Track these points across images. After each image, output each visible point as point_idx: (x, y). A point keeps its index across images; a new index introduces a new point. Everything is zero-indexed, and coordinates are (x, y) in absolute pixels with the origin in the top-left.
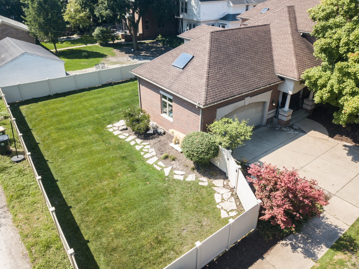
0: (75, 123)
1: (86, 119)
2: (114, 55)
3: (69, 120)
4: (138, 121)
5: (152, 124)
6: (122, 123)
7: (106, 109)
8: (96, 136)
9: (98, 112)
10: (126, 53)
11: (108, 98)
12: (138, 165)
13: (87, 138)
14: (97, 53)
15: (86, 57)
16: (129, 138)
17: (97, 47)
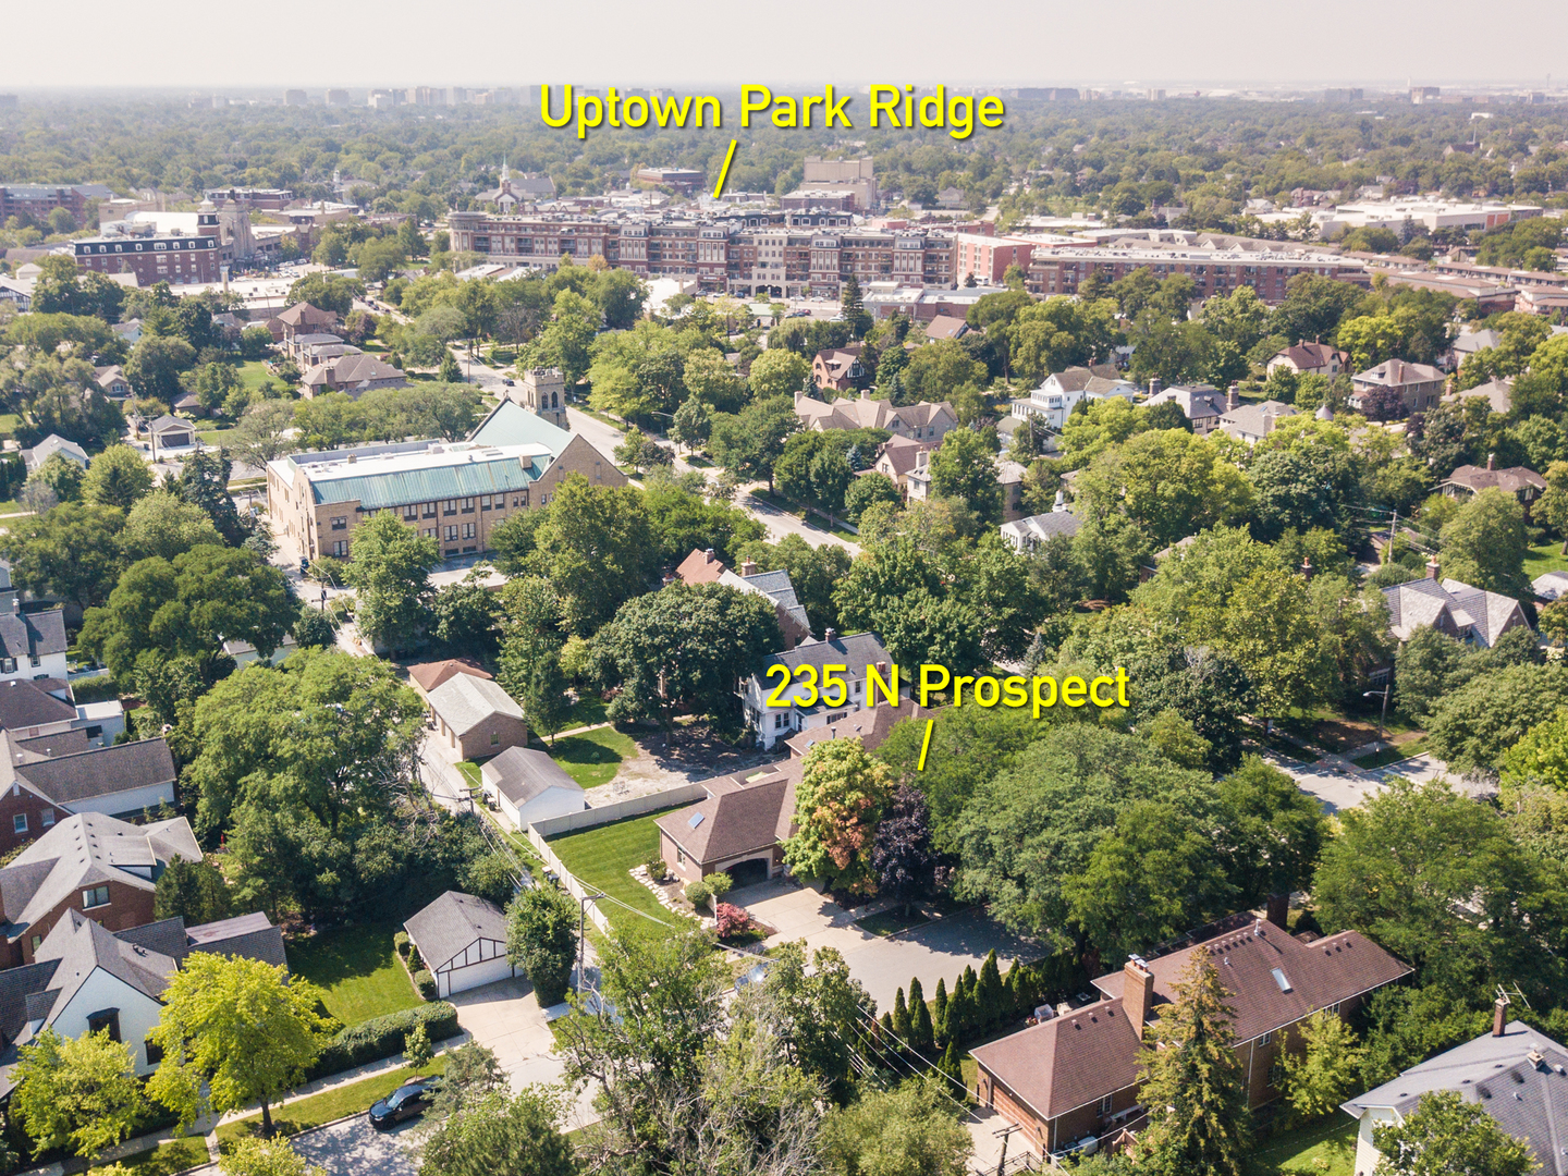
0: (601, 865)
1: (609, 862)
2: (635, 756)
3: (595, 862)
4: (657, 867)
5: (669, 871)
6: (643, 868)
7: (627, 852)
8: (620, 879)
9: (620, 854)
10: (652, 753)
11: (629, 839)
12: (653, 904)
13: (612, 881)
14: (611, 751)
15: (597, 761)
16: (649, 883)
17: (610, 732)
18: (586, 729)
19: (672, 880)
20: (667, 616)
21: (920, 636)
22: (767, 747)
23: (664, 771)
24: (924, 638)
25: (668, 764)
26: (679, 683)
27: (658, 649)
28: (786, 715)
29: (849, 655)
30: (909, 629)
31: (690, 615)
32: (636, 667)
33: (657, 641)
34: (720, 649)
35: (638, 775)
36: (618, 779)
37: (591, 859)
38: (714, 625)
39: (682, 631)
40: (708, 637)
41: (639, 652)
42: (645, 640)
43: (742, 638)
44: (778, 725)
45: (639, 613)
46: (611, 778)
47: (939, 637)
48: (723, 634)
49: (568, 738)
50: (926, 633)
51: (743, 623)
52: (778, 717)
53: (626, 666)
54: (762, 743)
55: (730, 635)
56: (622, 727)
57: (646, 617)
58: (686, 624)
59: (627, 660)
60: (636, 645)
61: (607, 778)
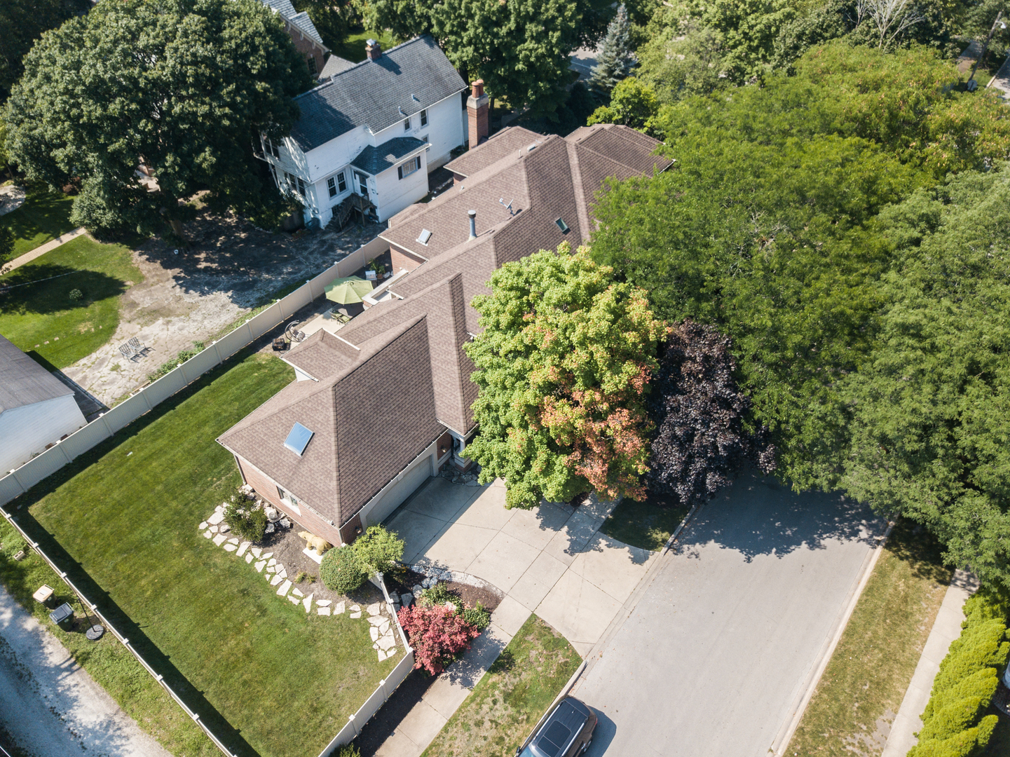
0: (145, 530)
1: (159, 518)
2: (139, 279)
3: (132, 525)
4: (245, 506)
5: (269, 511)
6: (220, 516)
7: (184, 484)
8: (189, 555)
9: (172, 494)
13: (178, 563)
14: (99, 277)
15: (82, 302)
16: (241, 547)
17: (89, 246)
18: (54, 244)
19: (281, 530)
20: (116, 57)
21: (504, 31)
22: (323, 224)
23: (194, 296)
24: (510, 33)
25: (195, 281)
26: (179, 175)
27: (122, 124)
28: (341, 176)
29: (404, 75)
30: (488, 23)
31: (159, 50)
32: (92, 158)
33: (114, 107)
34: (232, 105)
35: (153, 314)
36: (124, 329)
37: (124, 521)
38: (209, 62)
39: (155, 83)
40: (208, 87)
41: (87, 132)
42: (91, 110)
43: (261, 76)
44: (332, 193)
45: (61, 60)
46: (111, 330)
47: (531, 28)
48: (229, 76)
49: (24, 269)
50: (512, 25)
51: (255, 49)
52: (331, 182)
53: (70, 161)
54: (316, 221)
55: (240, 74)
56: (103, 234)
57: (77, 65)
58: (158, 70)
59: (70, 149)
60: (75, 120)
61: (106, 332)
